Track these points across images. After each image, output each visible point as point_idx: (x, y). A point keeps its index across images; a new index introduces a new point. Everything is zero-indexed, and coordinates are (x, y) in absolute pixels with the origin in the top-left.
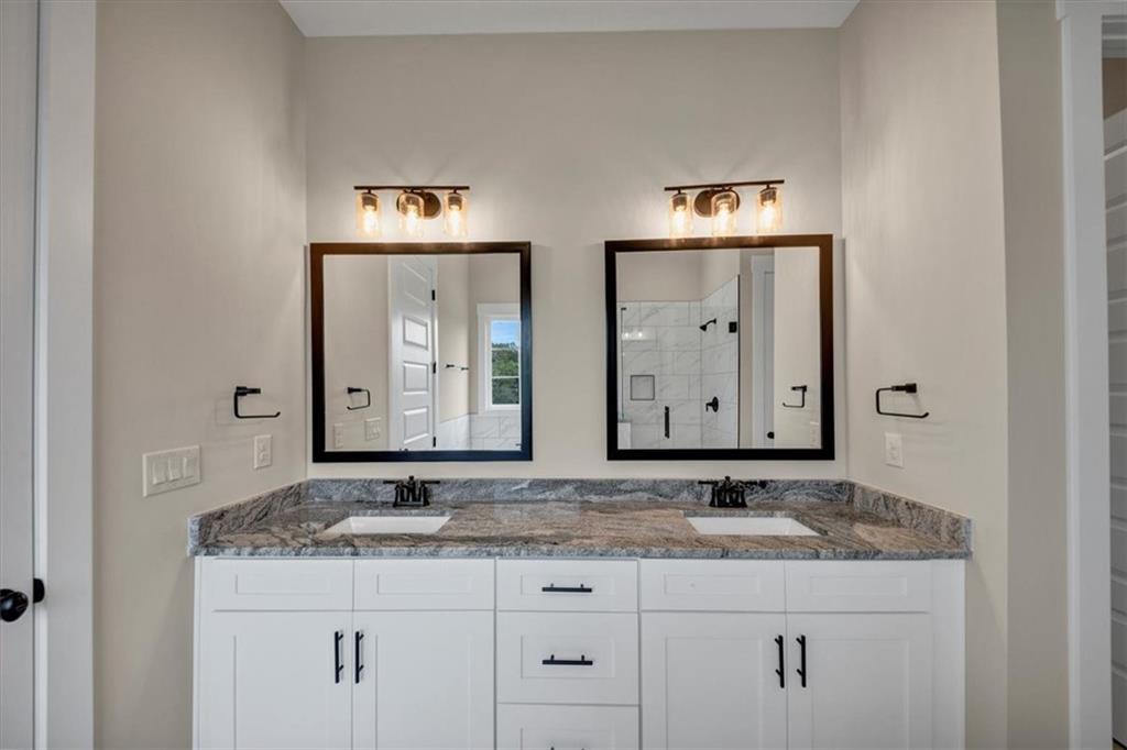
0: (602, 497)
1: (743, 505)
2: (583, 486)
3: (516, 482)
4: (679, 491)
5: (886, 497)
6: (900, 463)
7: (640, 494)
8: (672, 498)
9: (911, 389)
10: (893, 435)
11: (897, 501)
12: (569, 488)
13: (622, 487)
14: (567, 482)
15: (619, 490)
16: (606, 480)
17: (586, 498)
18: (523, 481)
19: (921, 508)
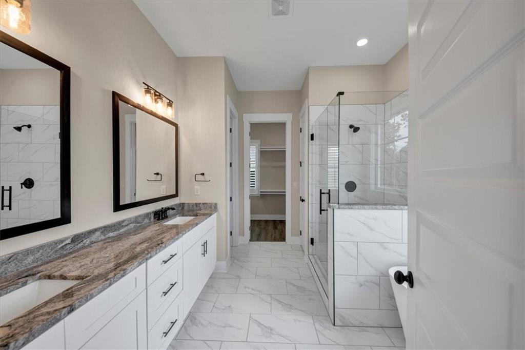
0: (115, 232)
1: (167, 217)
2: (105, 229)
3: (62, 241)
4: (144, 219)
5: (196, 204)
6: (199, 194)
7: (131, 225)
8: (142, 223)
9: (203, 174)
10: (197, 186)
11: (200, 204)
12: (98, 233)
13: (124, 224)
14: (96, 230)
15: (123, 226)
16: (117, 223)
17: (107, 236)
18: (67, 239)
19: (207, 203)
